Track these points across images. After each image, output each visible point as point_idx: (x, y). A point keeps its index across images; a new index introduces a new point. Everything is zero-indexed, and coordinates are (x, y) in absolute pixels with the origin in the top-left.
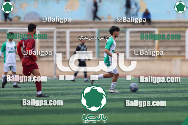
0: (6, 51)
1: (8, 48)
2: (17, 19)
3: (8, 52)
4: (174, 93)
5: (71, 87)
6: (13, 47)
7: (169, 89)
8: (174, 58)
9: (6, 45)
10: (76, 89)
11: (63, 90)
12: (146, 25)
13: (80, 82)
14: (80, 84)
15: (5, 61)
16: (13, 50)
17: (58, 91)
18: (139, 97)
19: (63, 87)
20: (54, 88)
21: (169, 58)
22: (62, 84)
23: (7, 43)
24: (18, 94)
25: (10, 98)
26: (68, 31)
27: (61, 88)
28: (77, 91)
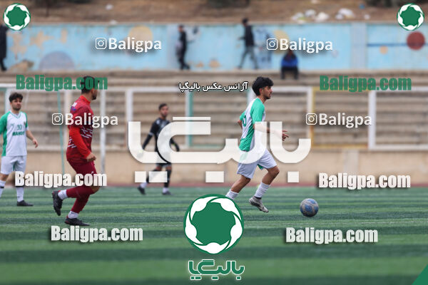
0: (8, 132)
1: (12, 127)
2: (25, 65)
3: (12, 133)
4: (344, 218)
5: (135, 206)
6: (23, 124)
7: (335, 211)
8: (346, 148)
9: (8, 119)
10: (144, 209)
11: (117, 211)
12: (289, 79)
13: (153, 195)
14: (153, 199)
15: (5, 152)
16: (22, 130)
17: (108, 214)
18: (274, 227)
19: (119, 206)
20: (101, 206)
21: (335, 148)
22: (116, 200)
23: (10, 115)
24: (27, 220)
25: (9, 228)
26: (129, 92)
27: (116, 206)
28: (148, 214)
